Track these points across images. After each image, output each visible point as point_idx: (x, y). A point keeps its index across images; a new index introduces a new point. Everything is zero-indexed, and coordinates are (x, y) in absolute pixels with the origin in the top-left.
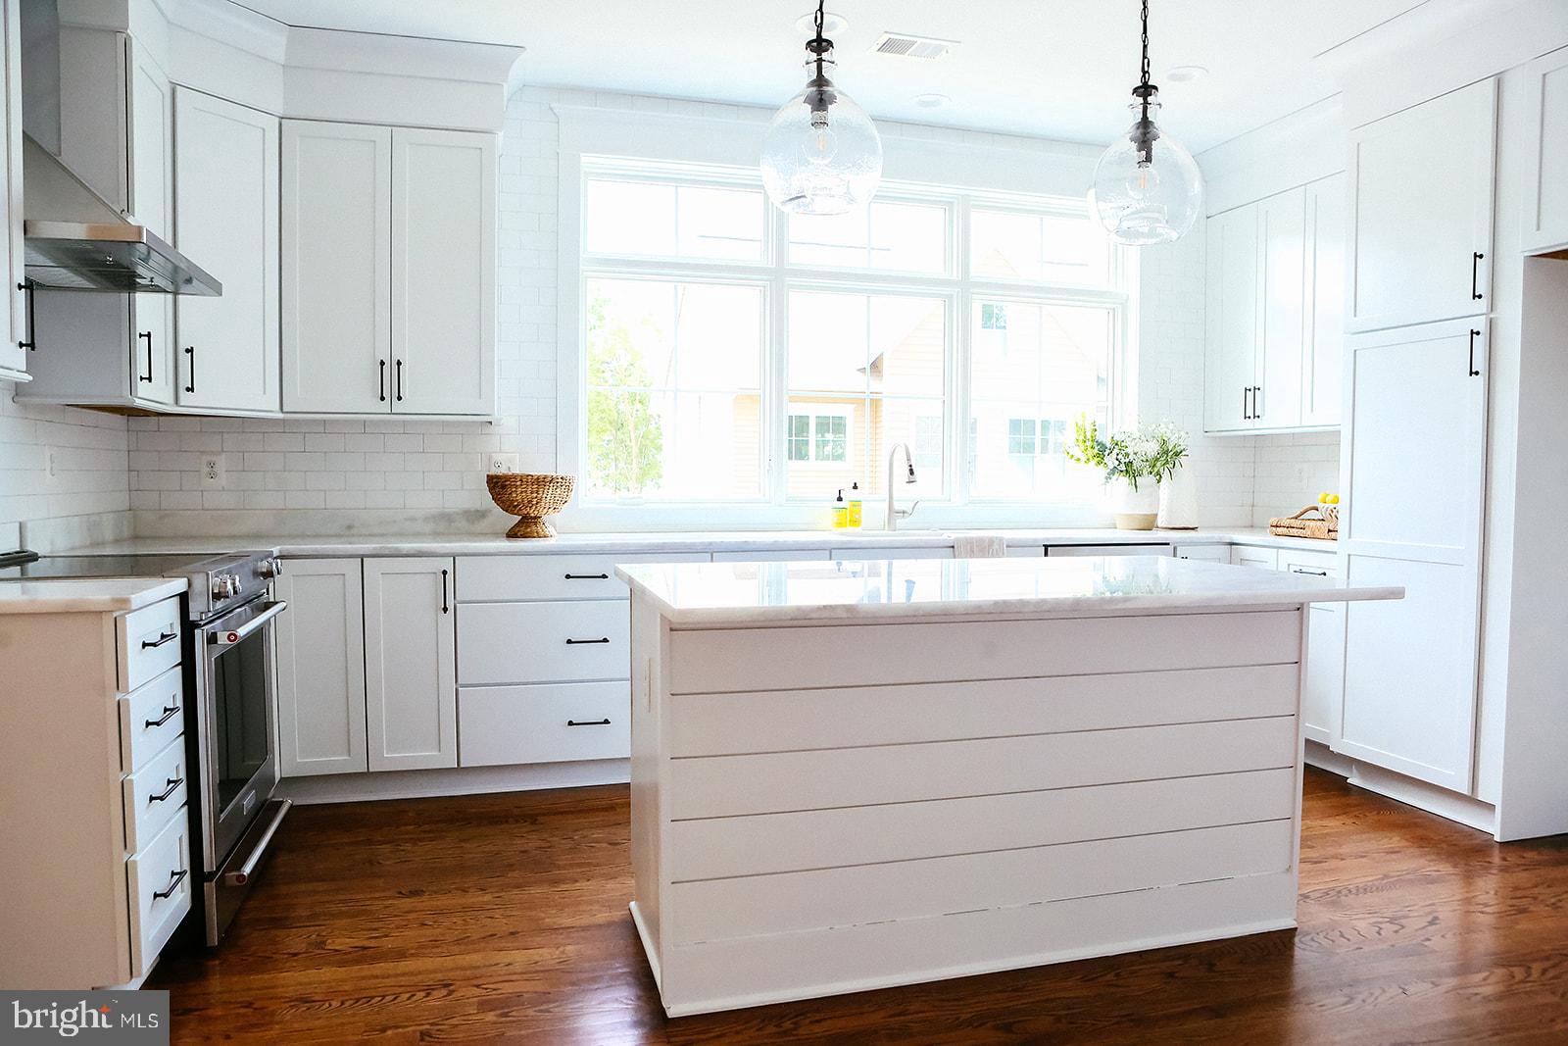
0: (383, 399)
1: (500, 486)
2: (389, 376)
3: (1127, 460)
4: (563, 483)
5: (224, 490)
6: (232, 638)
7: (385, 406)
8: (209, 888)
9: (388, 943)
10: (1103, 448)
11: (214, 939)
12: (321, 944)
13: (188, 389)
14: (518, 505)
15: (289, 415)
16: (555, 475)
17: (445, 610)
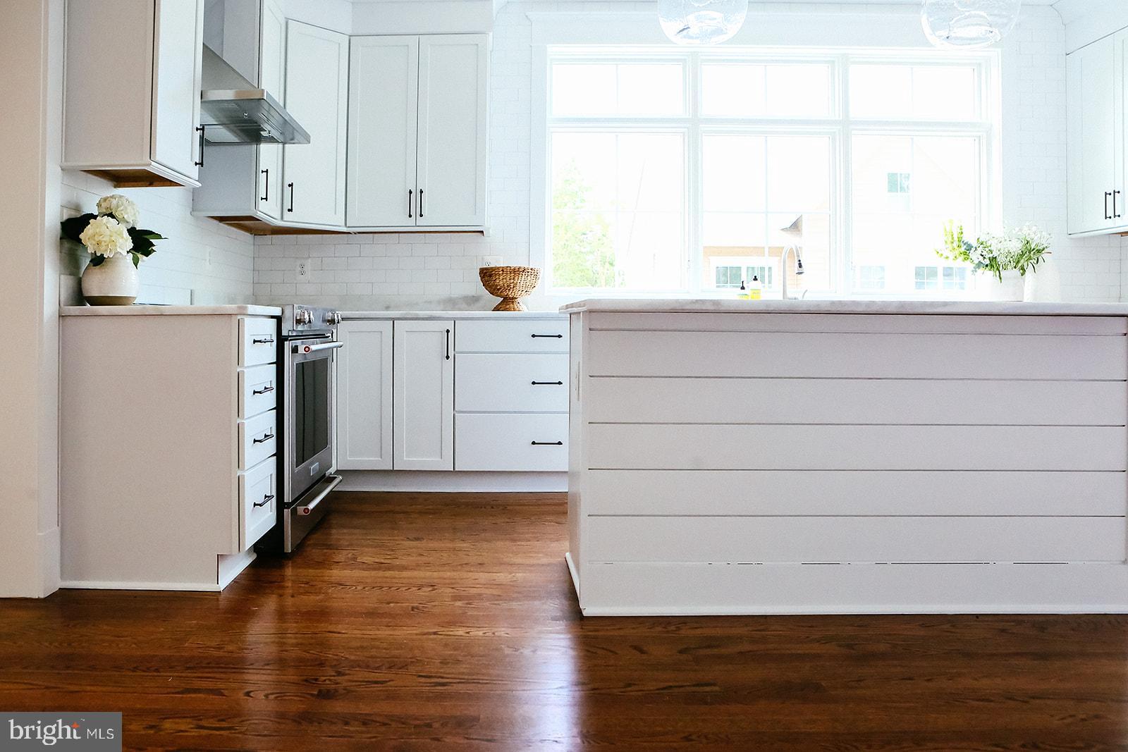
0: (410, 216)
1: (488, 276)
2: (415, 199)
3: (991, 255)
4: (533, 273)
5: (309, 282)
6: (307, 349)
7: (411, 221)
8: (287, 512)
9: (397, 562)
10: (969, 247)
11: (288, 548)
12: (355, 559)
13: (289, 210)
14: (500, 289)
15: (350, 229)
16: (526, 267)
17: (448, 357)
